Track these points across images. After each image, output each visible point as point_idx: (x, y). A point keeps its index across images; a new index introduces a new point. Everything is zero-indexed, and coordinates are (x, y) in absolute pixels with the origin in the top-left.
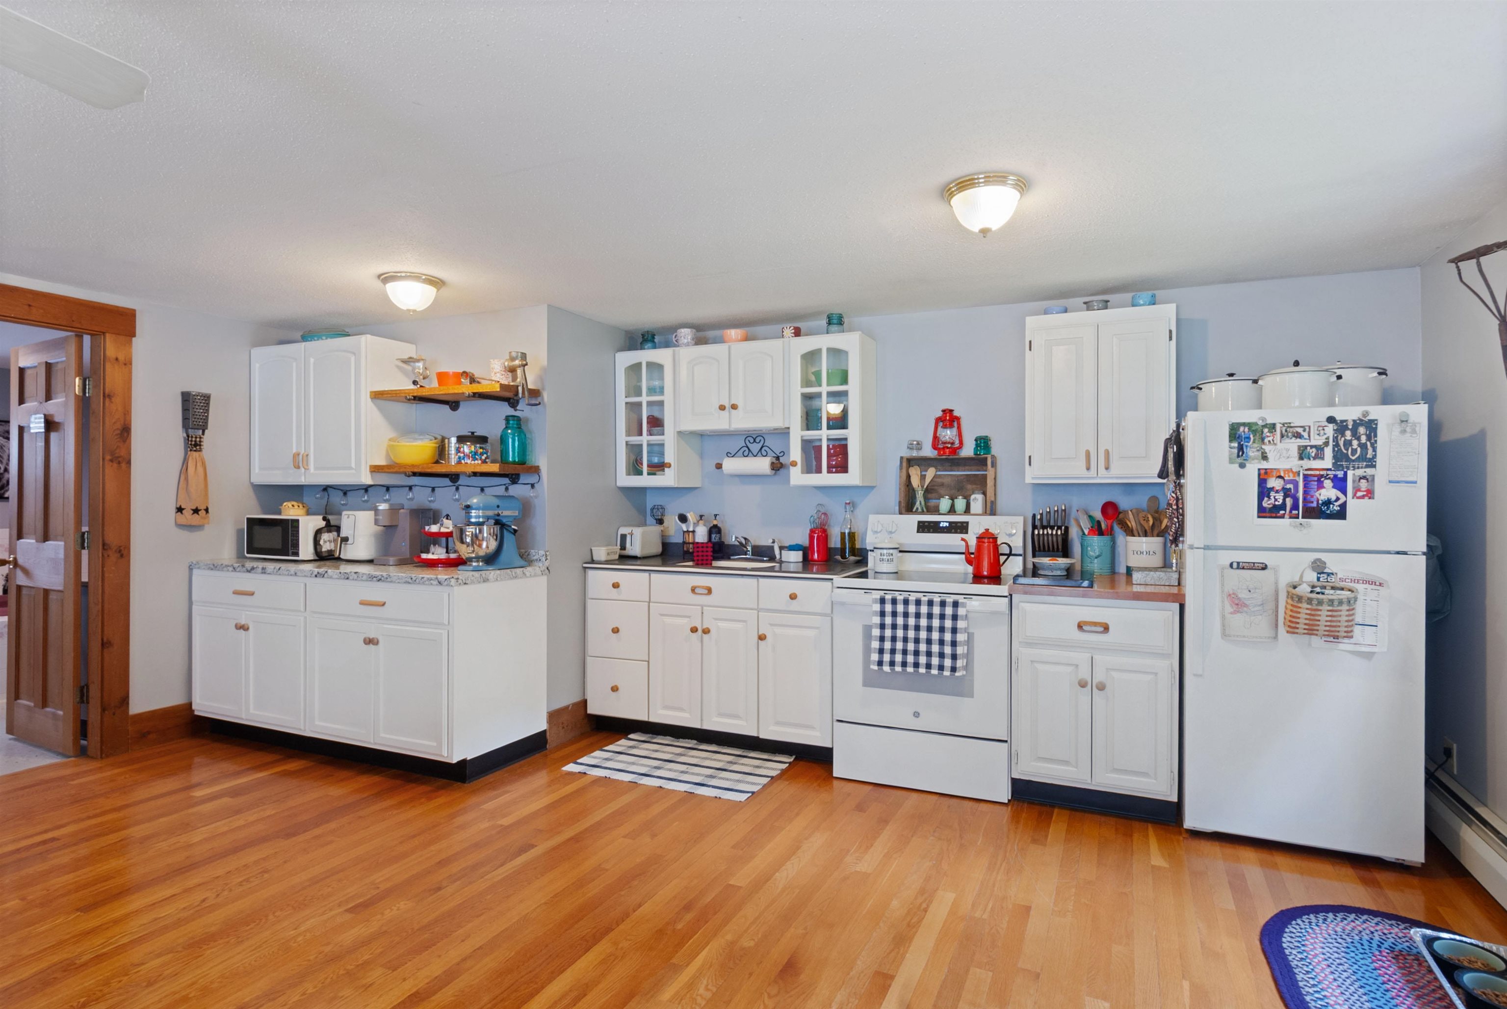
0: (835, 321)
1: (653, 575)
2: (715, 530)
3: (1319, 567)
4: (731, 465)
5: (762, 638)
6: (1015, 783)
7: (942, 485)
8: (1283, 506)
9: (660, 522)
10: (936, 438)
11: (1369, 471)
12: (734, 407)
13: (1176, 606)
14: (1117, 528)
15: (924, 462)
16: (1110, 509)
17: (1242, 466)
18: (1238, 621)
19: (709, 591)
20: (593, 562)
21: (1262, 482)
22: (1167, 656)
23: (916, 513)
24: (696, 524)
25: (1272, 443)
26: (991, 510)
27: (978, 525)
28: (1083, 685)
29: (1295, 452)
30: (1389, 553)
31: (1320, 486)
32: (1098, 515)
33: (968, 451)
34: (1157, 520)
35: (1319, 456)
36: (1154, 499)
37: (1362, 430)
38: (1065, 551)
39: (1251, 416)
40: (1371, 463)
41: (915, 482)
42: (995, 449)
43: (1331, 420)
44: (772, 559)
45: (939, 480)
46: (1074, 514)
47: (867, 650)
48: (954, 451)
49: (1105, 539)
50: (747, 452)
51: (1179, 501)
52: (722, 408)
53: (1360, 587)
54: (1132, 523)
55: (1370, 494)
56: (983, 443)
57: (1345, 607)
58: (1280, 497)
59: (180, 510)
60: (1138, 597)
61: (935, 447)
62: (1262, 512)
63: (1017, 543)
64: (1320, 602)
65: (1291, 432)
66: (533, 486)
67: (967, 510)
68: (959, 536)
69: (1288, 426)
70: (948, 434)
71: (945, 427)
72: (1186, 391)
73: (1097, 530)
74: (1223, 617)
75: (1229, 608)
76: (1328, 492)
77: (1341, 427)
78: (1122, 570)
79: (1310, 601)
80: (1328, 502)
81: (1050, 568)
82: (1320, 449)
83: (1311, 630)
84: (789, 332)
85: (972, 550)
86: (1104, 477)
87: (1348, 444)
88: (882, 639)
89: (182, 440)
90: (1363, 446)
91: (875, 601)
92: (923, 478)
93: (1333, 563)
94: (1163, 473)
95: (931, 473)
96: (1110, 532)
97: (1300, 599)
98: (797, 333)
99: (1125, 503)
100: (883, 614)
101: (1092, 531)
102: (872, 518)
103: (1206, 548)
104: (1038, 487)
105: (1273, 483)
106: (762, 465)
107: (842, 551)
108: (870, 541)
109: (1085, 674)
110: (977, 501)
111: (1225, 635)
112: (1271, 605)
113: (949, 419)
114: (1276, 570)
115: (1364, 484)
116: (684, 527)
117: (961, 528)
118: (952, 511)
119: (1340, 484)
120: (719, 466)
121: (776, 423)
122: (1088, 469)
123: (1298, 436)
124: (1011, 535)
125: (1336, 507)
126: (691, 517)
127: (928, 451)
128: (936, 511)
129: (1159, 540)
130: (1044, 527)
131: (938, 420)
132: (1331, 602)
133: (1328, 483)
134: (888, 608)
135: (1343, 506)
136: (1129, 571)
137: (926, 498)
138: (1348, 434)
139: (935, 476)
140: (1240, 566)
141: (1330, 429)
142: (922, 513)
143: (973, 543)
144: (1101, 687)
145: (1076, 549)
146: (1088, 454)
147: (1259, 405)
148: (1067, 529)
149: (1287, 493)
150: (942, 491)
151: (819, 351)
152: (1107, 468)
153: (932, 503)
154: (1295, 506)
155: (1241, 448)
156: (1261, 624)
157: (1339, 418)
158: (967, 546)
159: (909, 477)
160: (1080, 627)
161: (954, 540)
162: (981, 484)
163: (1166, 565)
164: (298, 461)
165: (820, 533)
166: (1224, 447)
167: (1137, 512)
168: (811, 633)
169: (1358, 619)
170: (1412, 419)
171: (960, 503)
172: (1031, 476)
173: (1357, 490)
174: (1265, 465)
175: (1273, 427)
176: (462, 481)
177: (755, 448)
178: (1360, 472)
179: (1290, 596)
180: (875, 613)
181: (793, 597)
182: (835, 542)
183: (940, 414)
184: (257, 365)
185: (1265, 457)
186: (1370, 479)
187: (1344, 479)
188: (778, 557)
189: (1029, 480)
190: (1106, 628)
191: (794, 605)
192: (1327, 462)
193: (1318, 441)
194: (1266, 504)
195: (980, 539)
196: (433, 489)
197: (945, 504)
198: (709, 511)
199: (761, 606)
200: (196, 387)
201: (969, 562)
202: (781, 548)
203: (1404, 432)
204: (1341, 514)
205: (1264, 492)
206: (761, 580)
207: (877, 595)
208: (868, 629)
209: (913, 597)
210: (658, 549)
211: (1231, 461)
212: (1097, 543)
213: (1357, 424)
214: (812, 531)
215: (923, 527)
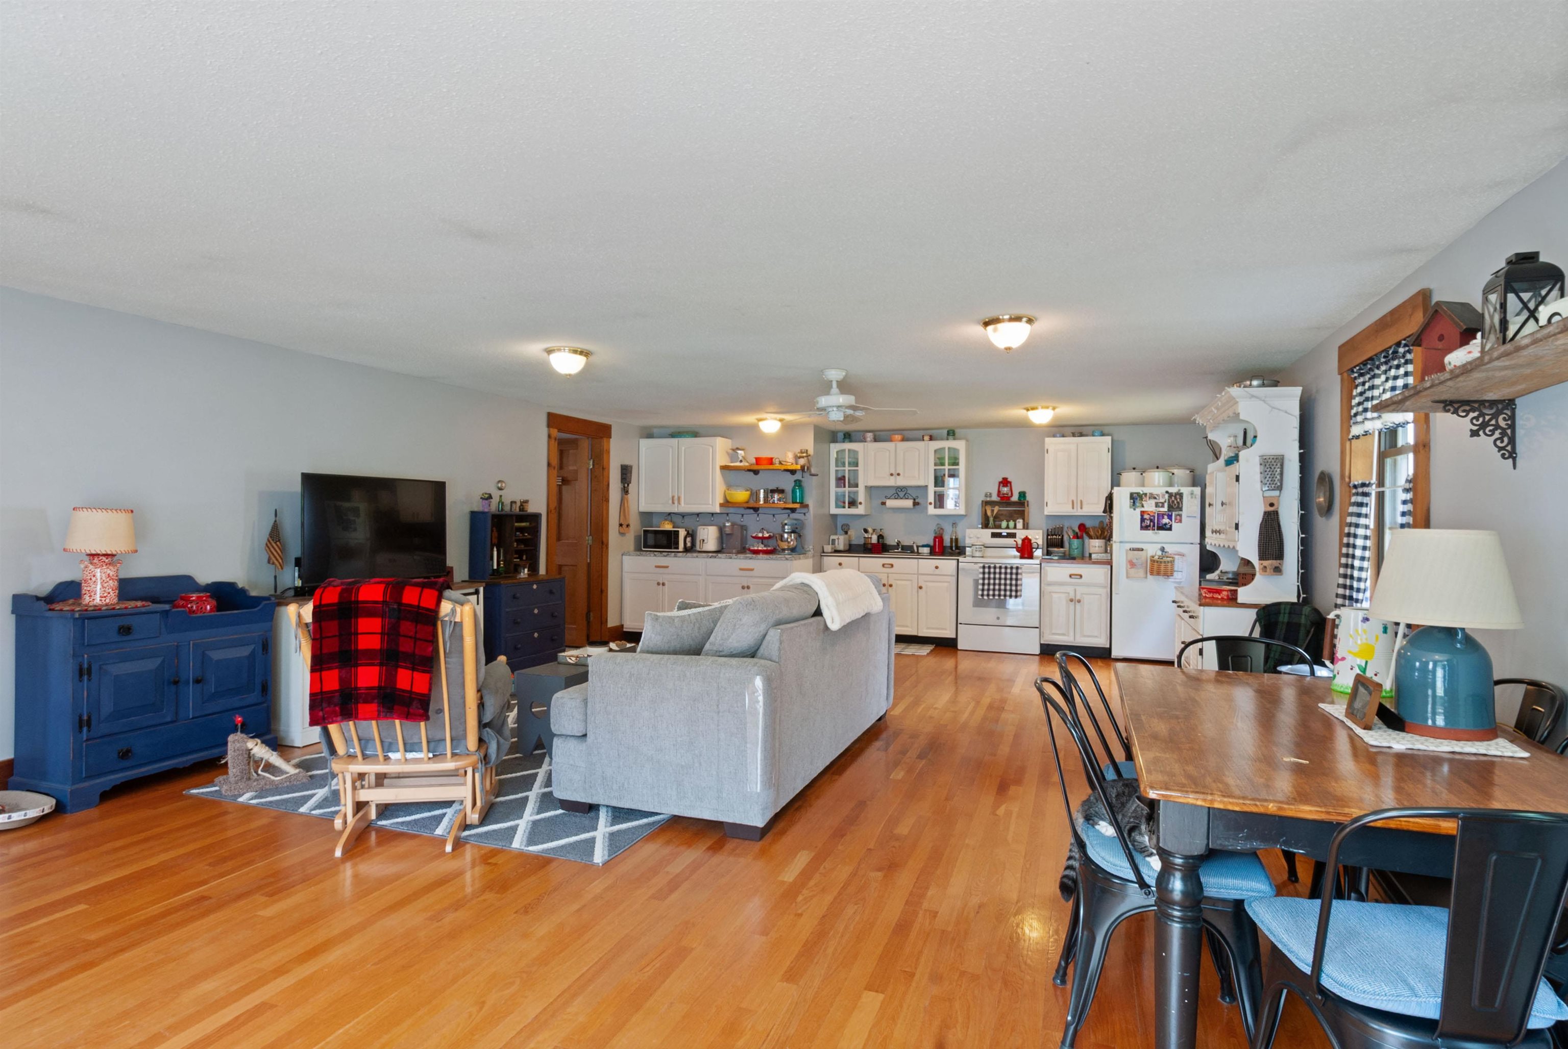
0: (951, 434)
1: (861, 559)
2: (880, 537)
3: (1163, 549)
4: (890, 503)
5: (921, 588)
6: (1042, 645)
7: (1002, 515)
8: (1150, 526)
9: (846, 533)
10: (999, 492)
11: (1180, 512)
12: (898, 474)
13: (1109, 567)
14: (1085, 535)
15: (992, 503)
16: (1082, 527)
17: (1135, 509)
18: (1132, 571)
19: (892, 566)
20: (824, 552)
21: (1142, 516)
22: (1106, 587)
23: (990, 528)
24: (872, 534)
25: (1146, 501)
26: (1026, 527)
27: (1021, 534)
28: (1071, 600)
29: (1154, 504)
30: (1186, 543)
31: (1163, 518)
32: (1077, 530)
33: (1015, 498)
34: (1103, 532)
35: (1163, 506)
36: (1102, 522)
37: (1178, 497)
38: (1062, 546)
39: (1139, 490)
40: (1181, 509)
41: (989, 513)
42: (1028, 498)
43: (1167, 492)
44: (913, 552)
45: (1000, 513)
46: (1065, 529)
47: (976, 590)
48: (1008, 498)
49: (1080, 540)
50: (897, 497)
51: (1111, 523)
52: (892, 475)
53: (1176, 557)
54: (1092, 533)
55: (1180, 521)
56: (1022, 495)
57: (1170, 564)
58: (1148, 522)
59: (621, 525)
60: (1095, 563)
61: (999, 495)
62: (1142, 528)
63: (1040, 542)
64: (1161, 562)
65: (1152, 497)
66: (804, 514)
67: (1015, 527)
68: (1013, 540)
69: (1151, 494)
70: (1005, 490)
71: (1004, 486)
72: (1115, 473)
73: (1076, 536)
74: (1127, 570)
75: (1129, 567)
76: (1166, 520)
77: (1171, 495)
78: (1087, 555)
79: (1157, 562)
80: (1166, 524)
81: (1058, 552)
82: (1163, 503)
83: (1158, 574)
84: (926, 438)
85: (1019, 546)
86: (1079, 512)
87: (1173, 502)
88: (983, 584)
89: (620, 490)
90: (1178, 503)
91: (980, 567)
92: (993, 511)
93: (1168, 548)
94: (1105, 512)
95: (996, 509)
96: (1081, 537)
97: (1154, 561)
98: (931, 438)
99: (1088, 524)
100: (984, 573)
101: (1074, 537)
102: (968, 531)
103: (1121, 542)
104: (1049, 517)
105: (1146, 516)
106: (909, 503)
107: (951, 547)
108: (968, 542)
109: (1072, 596)
110: (1020, 524)
111: (1127, 577)
112: (1145, 565)
113: (1005, 482)
114: (1146, 550)
115: (1178, 517)
116: (866, 535)
117: (1012, 536)
118: (1008, 527)
119: (1170, 517)
120: (884, 504)
121: (921, 483)
122: (1073, 508)
123: (1155, 498)
124: (1036, 539)
125: (1168, 526)
126: (870, 530)
127: (995, 498)
128: (1000, 527)
129: (1103, 541)
130: (1052, 535)
131: (1000, 483)
132: (1165, 562)
133: (1166, 517)
134: (987, 570)
135: (1171, 526)
136: (1090, 555)
137: (994, 521)
138: (1173, 498)
139: (999, 511)
140: (1134, 550)
141: (1167, 496)
142: (993, 528)
143: (1020, 542)
144: (1079, 601)
145: (1066, 544)
146: (1073, 502)
147: (1143, 485)
148: (1063, 536)
149: (1151, 520)
150: (1002, 518)
151: (944, 448)
152: (1081, 508)
153: (997, 523)
154: (1154, 526)
155: (1134, 502)
156: (1141, 573)
157: (1170, 491)
158: (1017, 544)
159: (986, 510)
160: (1070, 576)
161: (1010, 541)
162: (1022, 514)
163: (1106, 552)
164: (675, 500)
165: (939, 538)
166: (1127, 501)
167: (1094, 528)
168: (946, 584)
169: (1176, 569)
170: (1195, 493)
171: (1011, 524)
172: (1048, 511)
173: (1176, 519)
174: (1143, 509)
175: (1146, 494)
176: (760, 511)
177: (901, 494)
178: (1177, 513)
179: (1151, 560)
180: (980, 573)
181: (937, 567)
182: (947, 542)
183: (1001, 480)
184: (644, 449)
185: (1143, 506)
186: (1180, 516)
187: (1171, 515)
188: (916, 550)
189: (1046, 513)
190: (1081, 576)
191: (937, 572)
192: (1165, 509)
193: (1162, 500)
194: (1143, 525)
195: (1023, 540)
196: (743, 515)
197: (1004, 524)
198: (878, 528)
199: (920, 572)
200: (627, 463)
201: (1018, 551)
202: (918, 547)
203: (1192, 497)
204: (1170, 529)
205: (1143, 520)
206: (920, 560)
207: (982, 565)
208: (976, 581)
209: (998, 565)
210: (847, 548)
211: (1131, 507)
212: (1076, 542)
213: (1176, 494)
214: (935, 538)
215: (994, 535)
